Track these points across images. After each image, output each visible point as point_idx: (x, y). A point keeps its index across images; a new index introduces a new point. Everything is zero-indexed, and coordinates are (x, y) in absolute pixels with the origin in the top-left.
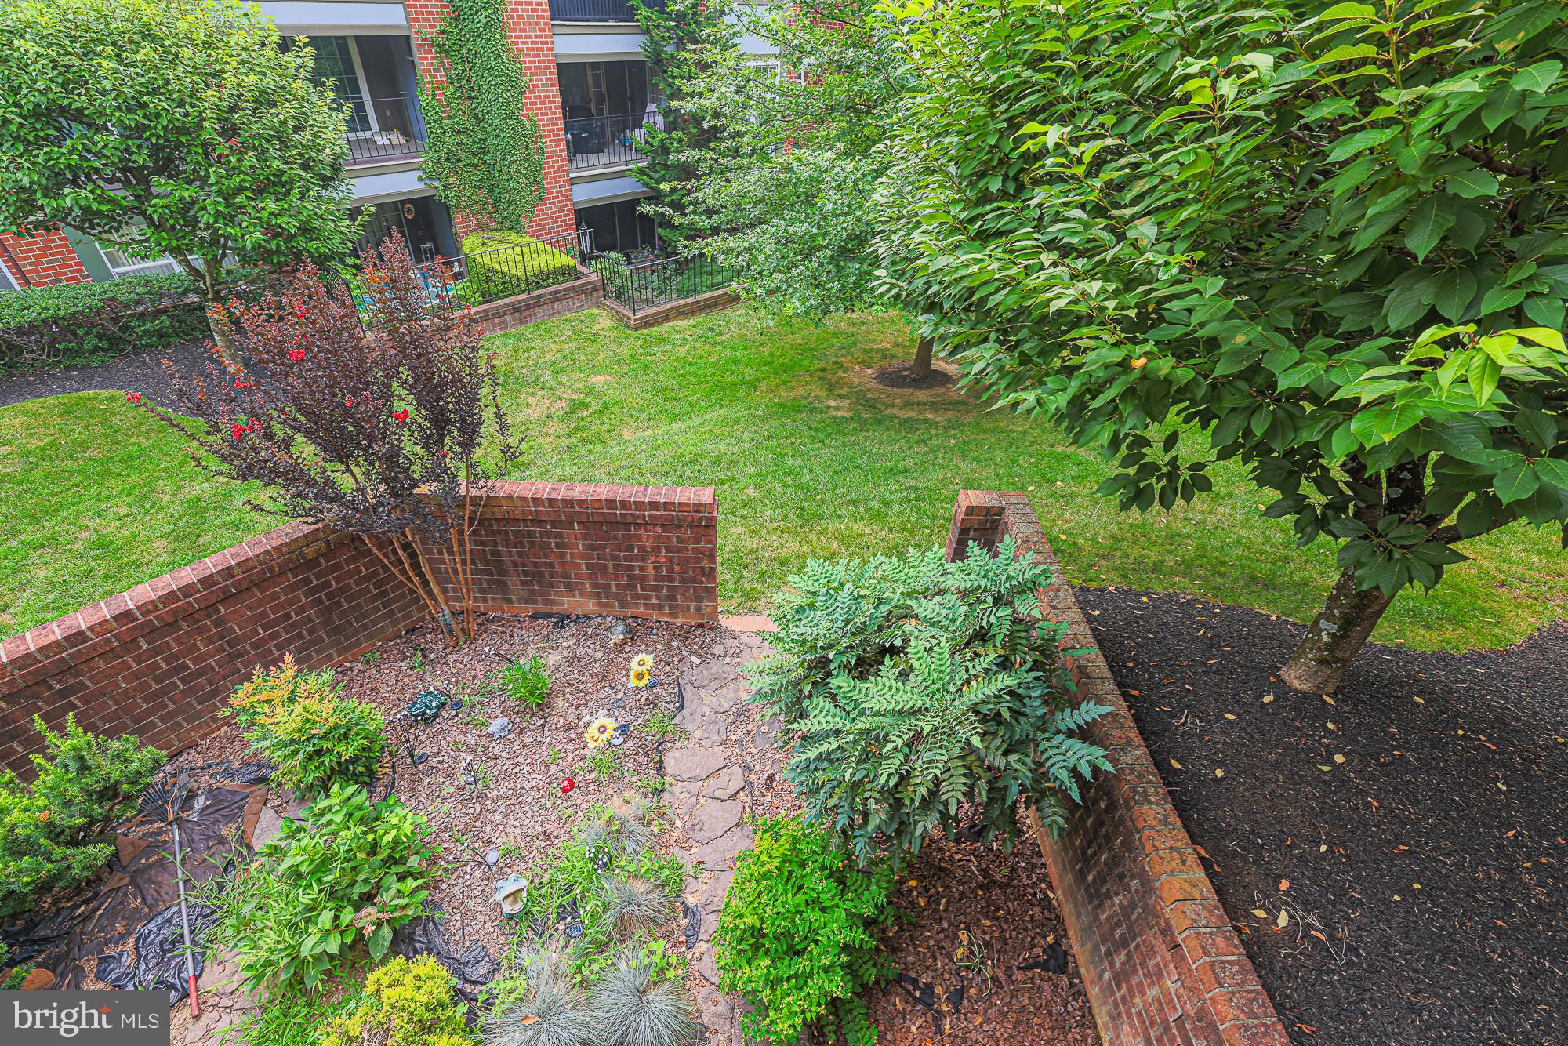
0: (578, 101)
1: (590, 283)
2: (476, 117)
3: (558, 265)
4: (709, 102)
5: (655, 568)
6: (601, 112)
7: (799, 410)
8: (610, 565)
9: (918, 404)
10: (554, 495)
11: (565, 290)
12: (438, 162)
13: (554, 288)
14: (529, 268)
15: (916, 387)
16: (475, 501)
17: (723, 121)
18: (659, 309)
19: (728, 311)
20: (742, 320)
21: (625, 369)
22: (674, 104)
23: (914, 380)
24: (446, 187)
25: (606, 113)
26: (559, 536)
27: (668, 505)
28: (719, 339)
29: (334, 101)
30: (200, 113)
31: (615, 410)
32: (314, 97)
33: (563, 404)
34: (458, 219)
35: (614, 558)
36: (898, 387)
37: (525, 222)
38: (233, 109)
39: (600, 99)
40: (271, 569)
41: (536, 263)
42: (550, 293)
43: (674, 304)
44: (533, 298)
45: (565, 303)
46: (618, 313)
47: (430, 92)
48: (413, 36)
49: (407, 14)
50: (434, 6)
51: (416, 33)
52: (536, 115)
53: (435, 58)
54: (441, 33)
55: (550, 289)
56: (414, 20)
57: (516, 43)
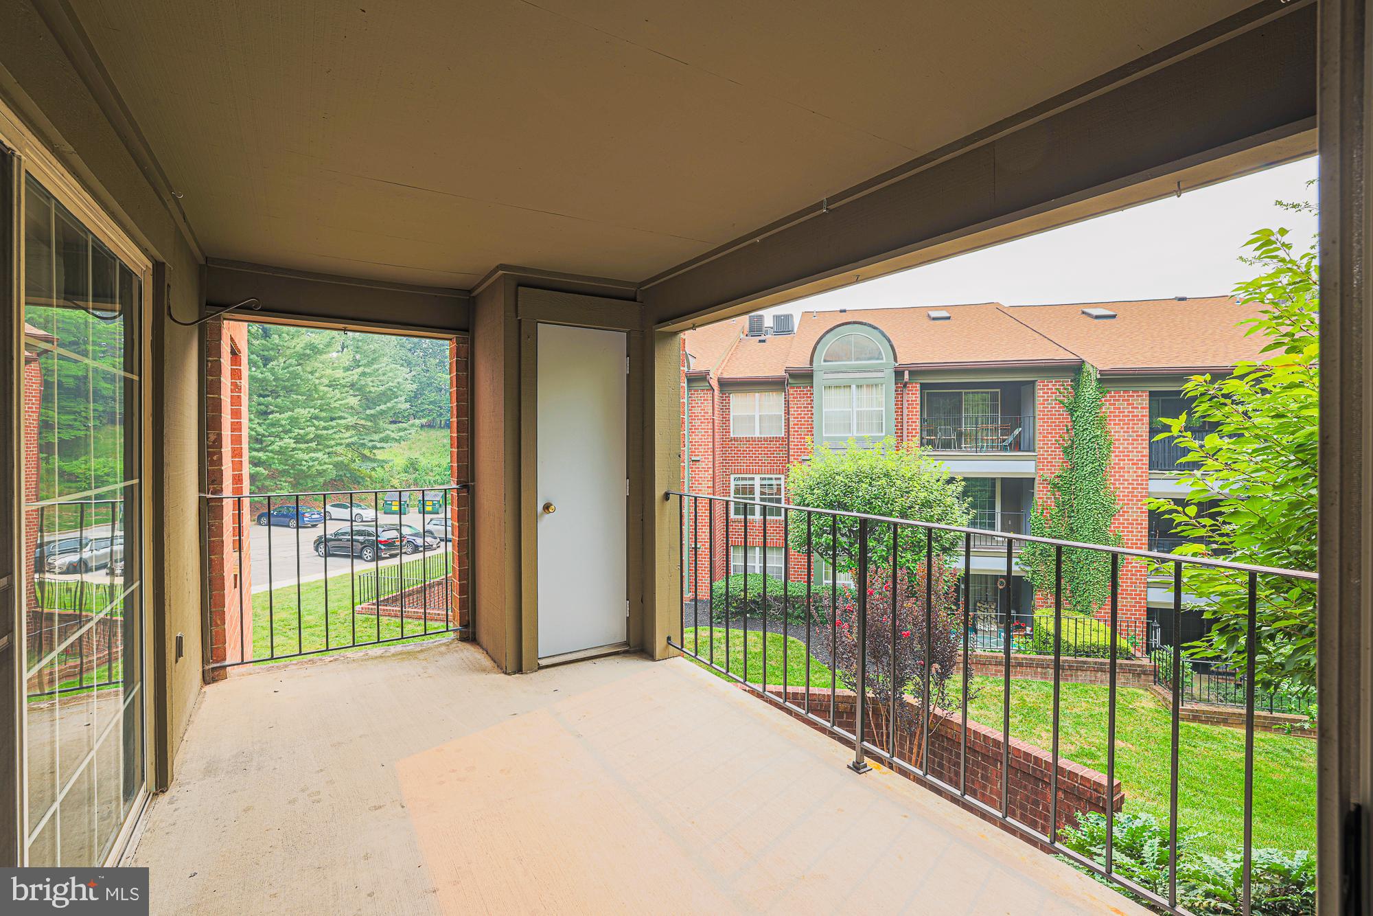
1: (1139, 666)
2: (1071, 529)
12: (1034, 554)
14: (1080, 640)
18: (1215, 710)
21: (1153, 746)
24: (1034, 572)
26: (985, 769)
29: (966, 509)
32: (956, 507)
34: (1038, 595)
37: (1095, 608)
41: (1090, 638)
42: (1096, 663)
44: (1078, 662)
46: (1165, 699)
47: (1040, 511)
48: (1037, 478)
49: (1036, 466)
50: (1057, 462)
51: (1040, 476)
52: (1122, 532)
53: (1049, 491)
54: (1058, 477)
55: (1097, 660)
56: (1040, 469)
57: (1114, 484)
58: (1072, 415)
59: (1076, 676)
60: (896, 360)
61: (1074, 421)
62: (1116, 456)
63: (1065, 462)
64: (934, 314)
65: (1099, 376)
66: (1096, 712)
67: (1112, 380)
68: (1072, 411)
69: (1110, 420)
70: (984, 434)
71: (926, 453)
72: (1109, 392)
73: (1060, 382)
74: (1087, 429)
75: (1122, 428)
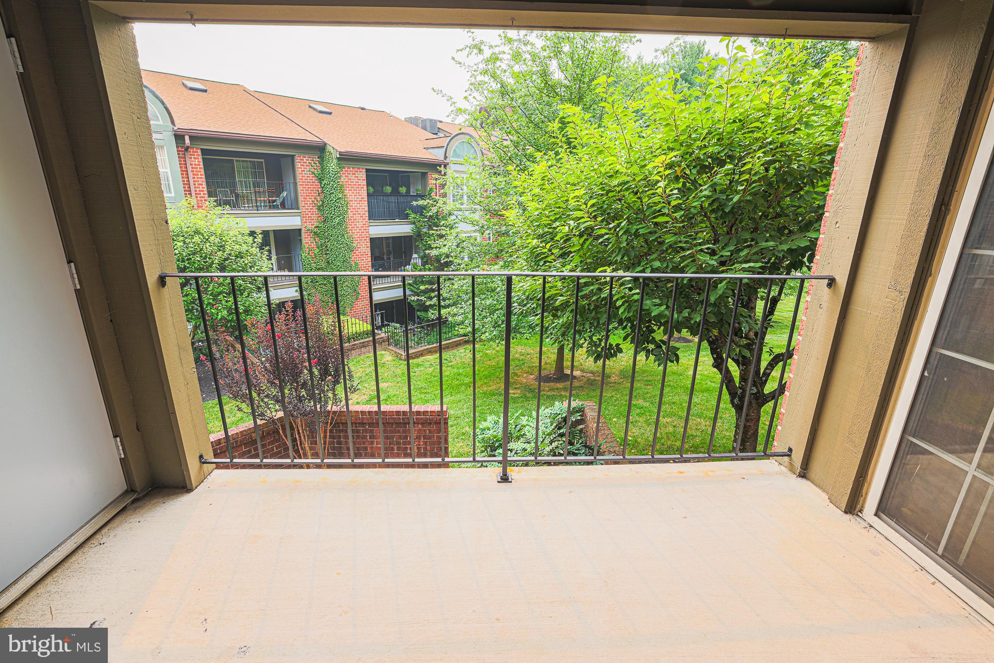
0: (377, 255)
1: (381, 338)
2: (328, 262)
3: (365, 329)
4: (445, 250)
5: (418, 448)
6: (389, 258)
7: (494, 395)
8: (395, 448)
9: (557, 389)
10: (371, 410)
11: (368, 341)
12: (307, 283)
13: (362, 341)
14: (350, 331)
15: (556, 382)
16: (335, 412)
17: (451, 259)
18: (418, 350)
19: (455, 351)
20: (462, 355)
21: (399, 379)
22: (427, 252)
23: (555, 378)
24: (309, 294)
25: (392, 259)
27: (425, 413)
28: (450, 364)
30: (213, 261)
31: (394, 399)
33: (366, 397)
35: (398, 443)
36: (547, 383)
37: (348, 310)
38: (226, 260)
39: (389, 253)
40: (236, 442)
41: (354, 329)
42: (360, 343)
43: (425, 348)
44: (351, 346)
45: (367, 348)
46: (395, 352)
47: (307, 252)
48: (303, 229)
49: (302, 220)
50: (315, 217)
51: (305, 227)
52: (359, 260)
53: (312, 238)
54: (316, 227)
55: (360, 341)
56: (304, 222)
57: (352, 230)
58: (321, 183)
59: (351, 354)
60: (173, 122)
61: (323, 187)
62: (351, 212)
63: (320, 217)
64: (190, 84)
65: (338, 156)
66: (368, 372)
67: (347, 159)
68: (321, 180)
69: (346, 187)
70: (257, 195)
71: (225, 212)
72: (344, 168)
73: (310, 157)
74: (333, 193)
75: (353, 193)
